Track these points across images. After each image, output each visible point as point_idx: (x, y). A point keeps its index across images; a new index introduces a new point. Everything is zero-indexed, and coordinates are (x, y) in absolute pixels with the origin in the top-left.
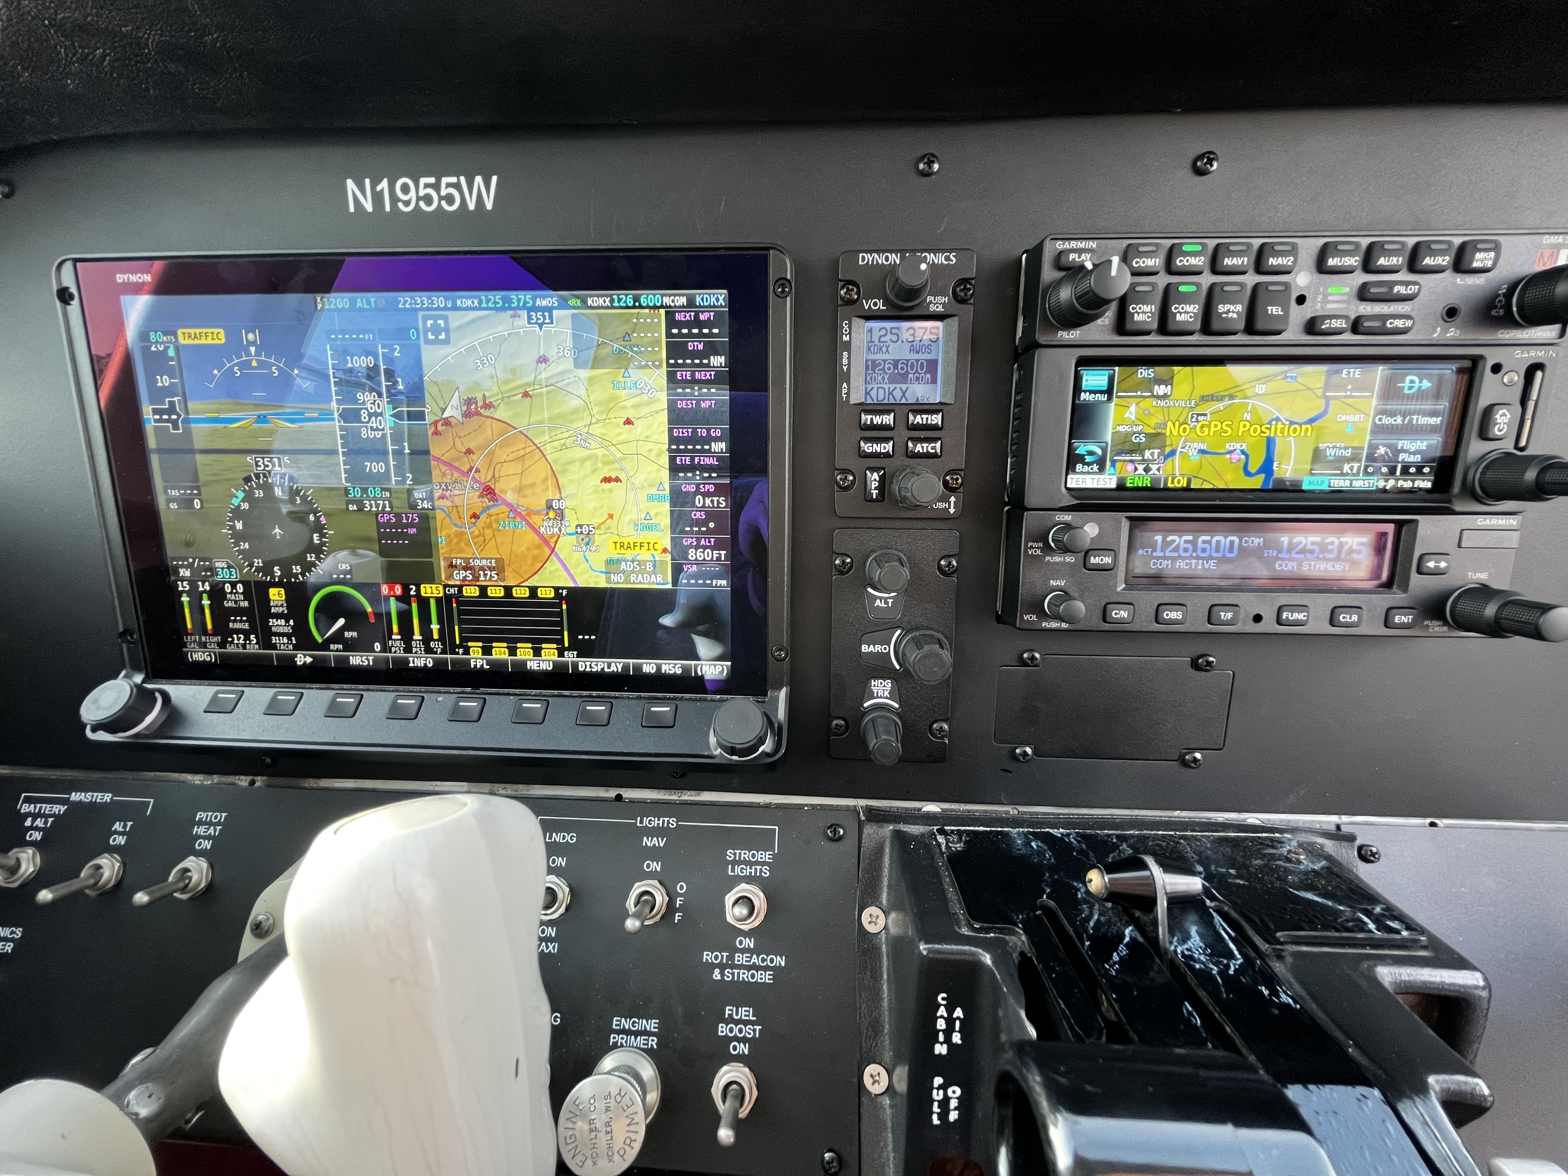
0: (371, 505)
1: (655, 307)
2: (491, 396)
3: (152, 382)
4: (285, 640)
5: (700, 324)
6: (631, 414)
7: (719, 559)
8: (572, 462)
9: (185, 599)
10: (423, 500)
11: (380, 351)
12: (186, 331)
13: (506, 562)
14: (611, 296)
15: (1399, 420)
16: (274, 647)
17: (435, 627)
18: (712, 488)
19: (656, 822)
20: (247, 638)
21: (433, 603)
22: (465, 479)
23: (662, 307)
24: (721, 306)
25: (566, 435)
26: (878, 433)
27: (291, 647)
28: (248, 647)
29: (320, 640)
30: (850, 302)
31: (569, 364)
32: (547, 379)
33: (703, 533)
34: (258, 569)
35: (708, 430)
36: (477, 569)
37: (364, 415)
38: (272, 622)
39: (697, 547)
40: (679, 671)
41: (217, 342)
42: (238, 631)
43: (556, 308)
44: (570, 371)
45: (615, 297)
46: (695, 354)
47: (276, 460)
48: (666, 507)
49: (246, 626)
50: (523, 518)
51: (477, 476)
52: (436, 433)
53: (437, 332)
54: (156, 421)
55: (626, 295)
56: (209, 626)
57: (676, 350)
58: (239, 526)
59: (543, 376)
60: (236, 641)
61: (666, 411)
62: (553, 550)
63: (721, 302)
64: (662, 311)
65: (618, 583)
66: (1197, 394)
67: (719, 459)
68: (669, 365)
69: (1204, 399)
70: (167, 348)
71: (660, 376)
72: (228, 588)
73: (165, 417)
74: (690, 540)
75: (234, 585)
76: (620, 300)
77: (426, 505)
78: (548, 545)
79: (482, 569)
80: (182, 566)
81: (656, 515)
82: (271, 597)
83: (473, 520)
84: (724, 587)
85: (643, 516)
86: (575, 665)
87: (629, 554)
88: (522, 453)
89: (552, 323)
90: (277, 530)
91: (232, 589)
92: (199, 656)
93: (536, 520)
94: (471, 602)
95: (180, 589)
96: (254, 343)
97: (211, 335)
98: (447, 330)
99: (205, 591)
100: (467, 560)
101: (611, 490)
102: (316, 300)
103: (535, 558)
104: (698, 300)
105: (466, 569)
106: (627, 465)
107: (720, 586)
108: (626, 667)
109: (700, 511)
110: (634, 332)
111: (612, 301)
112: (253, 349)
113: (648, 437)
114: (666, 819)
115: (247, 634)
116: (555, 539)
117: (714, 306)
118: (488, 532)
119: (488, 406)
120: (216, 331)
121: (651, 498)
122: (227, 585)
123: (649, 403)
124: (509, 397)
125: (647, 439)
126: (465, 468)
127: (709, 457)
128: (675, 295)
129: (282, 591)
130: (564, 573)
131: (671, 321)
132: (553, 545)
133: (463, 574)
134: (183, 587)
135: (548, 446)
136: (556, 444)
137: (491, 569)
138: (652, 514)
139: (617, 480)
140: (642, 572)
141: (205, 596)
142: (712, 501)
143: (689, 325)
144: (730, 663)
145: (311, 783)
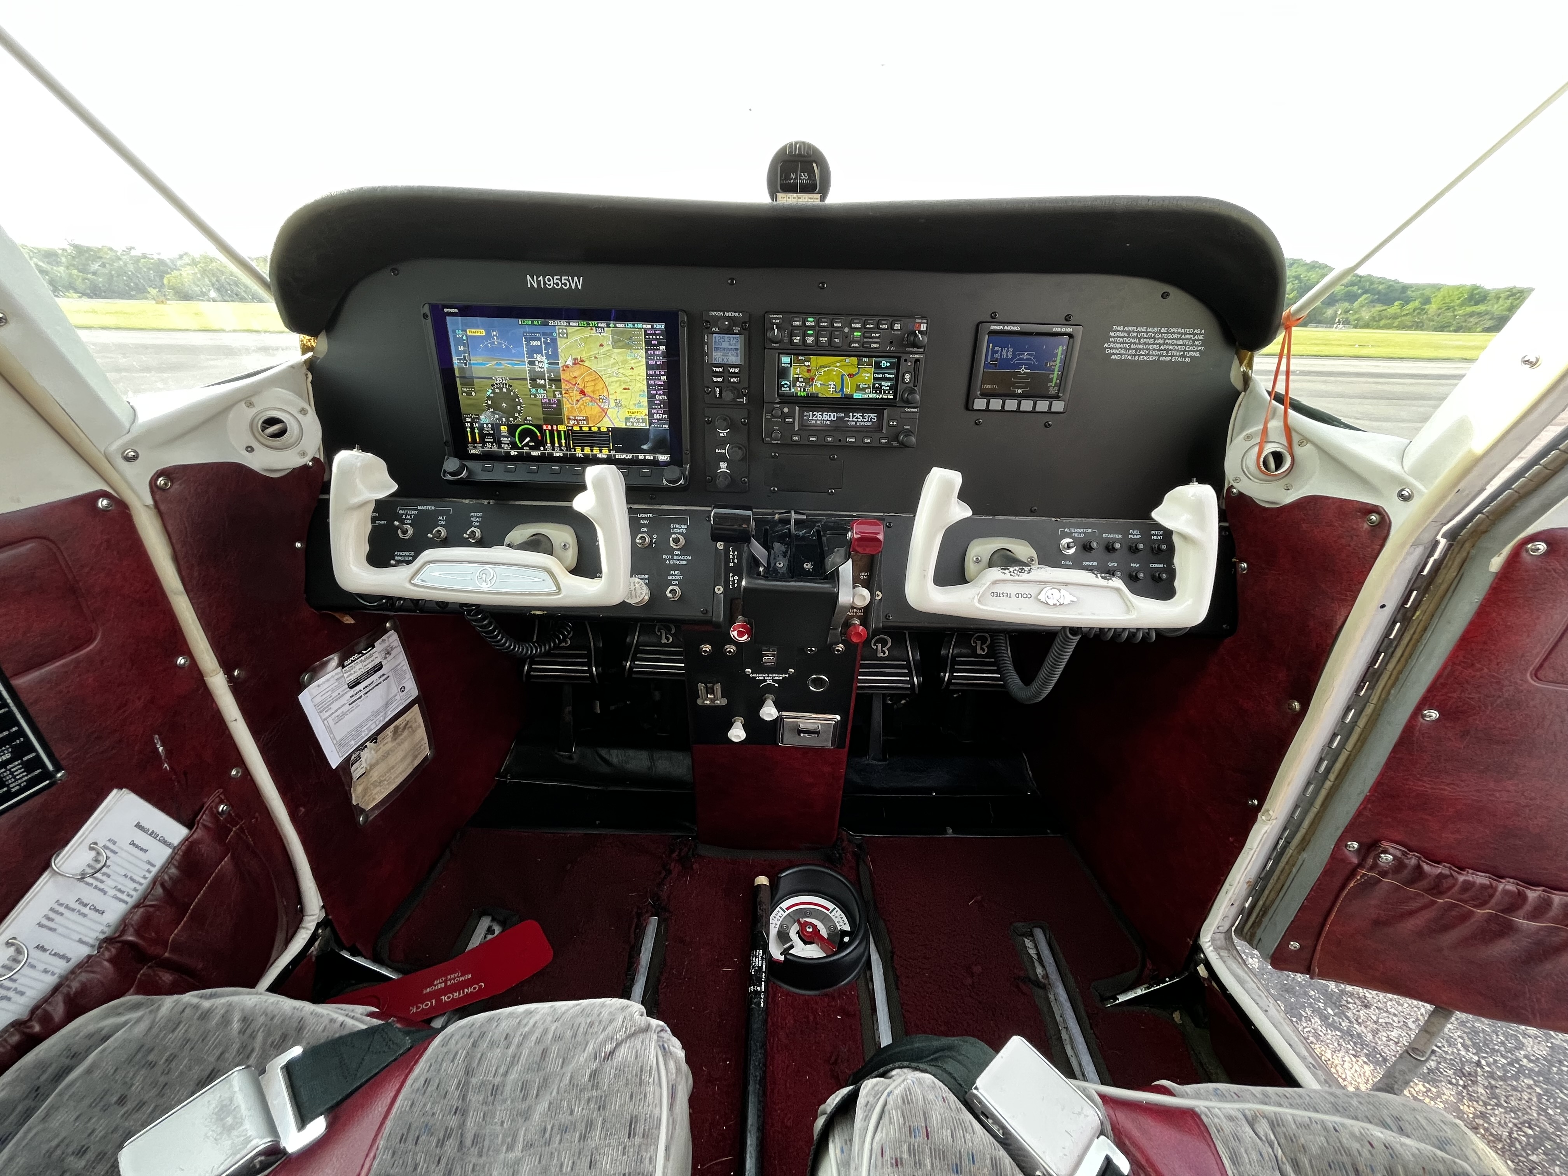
0: (539, 396)
1: (640, 328)
2: (583, 358)
3: (456, 349)
4: (507, 446)
5: (656, 335)
6: (633, 366)
7: (665, 418)
8: (612, 382)
9: (468, 430)
10: (558, 395)
11: (543, 340)
12: (471, 330)
13: (589, 418)
15: (881, 376)
16: (503, 448)
17: (563, 441)
18: (662, 393)
19: (645, 516)
20: (492, 445)
21: (562, 432)
22: (574, 387)
23: (643, 328)
24: (663, 329)
25: (610, 372)
26: (718, 375)
27: (509, 448)
28: (492, 448)
29: (520, 446)
30: (707, 328)
31: (611, 347)
32: (603, 352)
33: (659, 408)
34: (497, 419)
35: (660, 372)
36: (578, 420)
37: (537, 362)
38: (502, 439)
39: (657, 414)
40: (652, 459)
41: (482, 334)
42: (489, 442)
43: (606, 327)
44: (611, 349)
46: (655, 345)
48: (646, 399)
49: (492, 440)
50: (595, 402)
51: (578, 386)
52: (564, 370)
53: (563, 334)
54: (458, 363)
55: (630, 324)
56: (478, 440)
57: (648, 343)
60: (488, 446)
61: (645, 365)
62: (606, 414)
63: (663, 327)
64: (643, 330)
65: (629, 426)
66: (818, 366)
67: (664, 382)
68: (646, 349)
69: (821, 367)
70: (462, 336)
71: (643, 352)
73: (462, 361)
74: (655, 411)
76: (628, 325)
77: (560, 396)
78: (604, 412)
79: (580, 420)
80: (467, 417)
82: (502, 429)
83: (577, 402)
84: (667, 428)
85: (638, 402)
86: (615, 455)
87: (633, 416)
88: (594, 378)
89: (604, 332)
90: (504, 404)
91: (486, 426)
92: (474, 452)
93: (600, 403)
94: (576, 432)
96: (495, 336)
98: (567, 334)
99: (476, 427)
100: (575, 417)
101: (626, 393)
102: (519, 321)
103: (599, 416)
104: (655, 326)
105: (574, 420)
106: (633, 384)
108: (633, 457)
109: (658, 401)
110: (633, 337)
111: (625, 325)
112: (495, 338)
114: (649, 515)
115: (492, 443)
116: (607, 410)
117: (660, 329)
118: (582, 407)
119: (582, 361)
120: (481, 331)
121: (640, 395)
123: (639, 362)
124: (589, 358)
125: (639, 375)
126: (574, 383)
127: (660, 381)
128: (647, 325)
129: (506, 427)
130: (611, 422)
131: (646, 334)
132: (606, 412)
133: (573, 422)
134: (468, 425)
135: (604, 376)
136: (606, 375)
137: (584, 420)
138: (641, 402)
139: (629, 389)
140: (638, 422)
141: (476, 429)
142: (662, 397)
143: (652, 335)
144: (670, 456)
145: (512, 503)
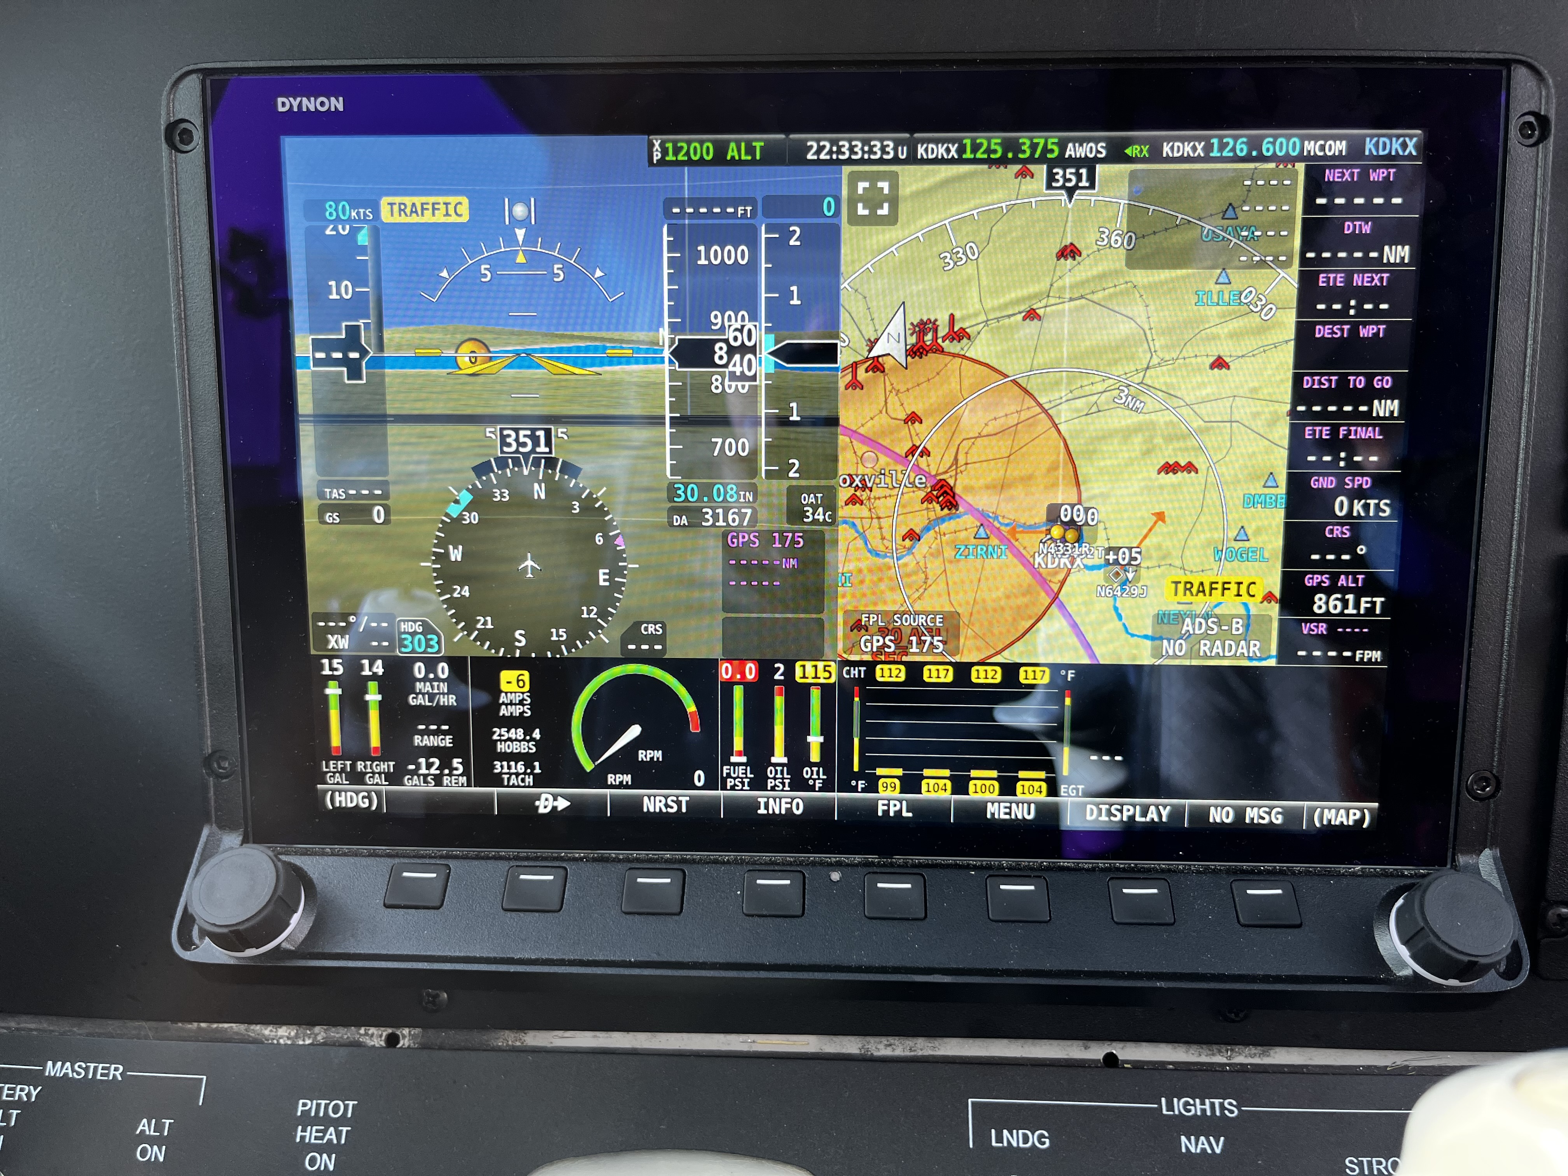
0: (715, 517)
1: (1288, 159)
2: (963, 319)
4: (521, 767)
6: (1225, 350)
7: (1370, 611)
8: (1106, 436)
9: (333, 691)
10: (815, 508)
11: (764, 236)
12: (397, 200)
13: (965, 619)
14: (1207, 139)
16: (497, 781)
17: (815, 740)
18: (1366, 483)
19: (1197, 1108)
20: (446, 764)
21: (815, 695)
22: (900, 468)
23: (1300, 158)
24: (1410, 157)
25: (1100, 387)
27: (530, 780)
28: (446, 780)
29: (588, 765)
31: (1117, 259)
32: (1072, 287)
33: (1346, 564)
34: (483, 636)
35: (1370, 378)
36: (906, 632)
37: (720, 350)
39: (1329, 592)
40: (1278, 820)
41: (454, 219)
42: (429, 752)
43: (1103, 161)
44: (1117, 273)
45: (1215, 141)
46: (1356, 241)
47: (541, 434)
48: (1278, 517)
49: (447, 742)
50: (1003, 539)
51: (923, 462)
52: (855, 384)
53: (873, 203)
54: (318, 362)
55: (1236, 138)
56: (375, 740)
58: (456, 554)
59: (1068, 280)
60: (423, 771)
61: (1292, 344)
62: (1055, 597)
63: (1411, 149)
64: (1301, 167)
65: (1175, 656)
67: (1384, 429)
68: (1304, 261)
70: (354, 231)
71: (1291, 277)
72: (419, 671)
73: (338, 355)
74: (1317, 578)
75: (431, 664)
76: (1222, 146)
77: (822, 515)
78: (1048, 590)
79: (916, 632)
80: (333, 631)
81: (1258, 531)
82: (504, 687)
83: (908, 543)
84: (1376, 663)
85: (1232, 534)
86: (1079, 811)
87: (1201, 603)
88: (1013, 420)
89: (1092, 186)
90: (529, 563)
91: (427, 672)
92: (347, 799)
93: (1028, 542)
94: (891, 692)
95: (327, 672)
96: (521, 223)
97: (442, 207)
98: (894, 201)
99: (374, 677)
100: (888, 615)
101: (1175, 487)
102: (651, 145)
103: (1019, 611)
104: (1369, 146)
105: (883, 632)
106: (1210, 441)
107: (1370, 661)
108: (1177, 813)
109: (1342, 525)
110: (1244, 202)
111: (1208, 148)
112: (520, 233)
113: (1254, 390)
114: (1217, 1102)
115: (445, 756)
116: (1061, 577)
117: (1397, 157)
118: (935, 564)
119: (958, 335)
120: (453, 200)
121: (1251, 501)
122: (419, 665)
123: (1259, 331)
124: (998, 319)
125: (1252, 395)
126: (902, 449)
127: (1368, 425)
128: (1326, 138)
129: (526, 675)
130: (1074, 640)
131: (1316, 185)
132: (1055, 588)
133: (878, 641)
134: (332, 669)
135: (1064, 406)
136: (1079, 403)
137: (934, 632)
138: (1250, 532)
139: (1190, 467)
140: (1223, 636)
141: (373, 686)
142: (1366, 507)
143: (1349, 189)
144: (1376, 805)
145: (508, 1039)
